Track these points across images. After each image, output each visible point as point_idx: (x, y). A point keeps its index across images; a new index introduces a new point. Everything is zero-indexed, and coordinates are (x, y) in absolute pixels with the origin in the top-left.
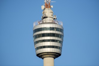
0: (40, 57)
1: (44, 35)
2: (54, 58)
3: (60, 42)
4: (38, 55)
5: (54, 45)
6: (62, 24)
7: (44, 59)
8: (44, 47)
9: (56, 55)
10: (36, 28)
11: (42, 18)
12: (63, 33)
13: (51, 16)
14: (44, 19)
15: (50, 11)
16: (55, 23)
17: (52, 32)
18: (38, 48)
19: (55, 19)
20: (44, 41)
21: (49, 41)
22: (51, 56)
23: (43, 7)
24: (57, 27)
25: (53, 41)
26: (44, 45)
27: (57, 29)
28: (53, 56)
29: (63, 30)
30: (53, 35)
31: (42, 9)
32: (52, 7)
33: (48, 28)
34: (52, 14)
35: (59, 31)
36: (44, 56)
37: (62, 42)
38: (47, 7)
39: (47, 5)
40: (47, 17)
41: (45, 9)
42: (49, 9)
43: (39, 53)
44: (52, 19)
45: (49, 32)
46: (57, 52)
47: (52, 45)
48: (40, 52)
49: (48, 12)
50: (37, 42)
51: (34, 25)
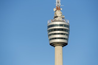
0: (52, 46)
1: (55, 30)
2: (63, 47)
3: (67, 35)
4: (51, 44)
5: (62, 37)
6: (68, 22)
7: (55, 47)
8: (55, 38)
9: (64, 45)
10: (50, 25)
11: (54, 17)
12: (69, 28)
13: (61, 16)
14: (56, 18)
15: (60, 12)
16: (63, 21)
17: (61, 27)
18: (51, 39)
19: (63, 18)
20: (55, 34)
21: (59, 34)
22: (60, 45)
23: (55, 9)
24: (65, 24)
25: (62, 34)
26: (55, 37)
27: (65, 26)
28: (62, 45)
29: (69, 26)
30: (62, 30)
31: (54, 11)
32: (61, 9)
33: (58, 25)
34: (61, 14)
35: (66, 27)
36: (55, 45)
37: (69, 35)
38: (58, 10)
39: (58, 8)
40: (58, 17)
41: (56, 11)
42: (59, 11)
43: (51, 43)
44: (62, 18)
45: (59, 27)
46: (65, 42)
47: (61, 37)
48: (53, 42)
49: (58, 13)
50: (50, 35)
51: (48, 22)
